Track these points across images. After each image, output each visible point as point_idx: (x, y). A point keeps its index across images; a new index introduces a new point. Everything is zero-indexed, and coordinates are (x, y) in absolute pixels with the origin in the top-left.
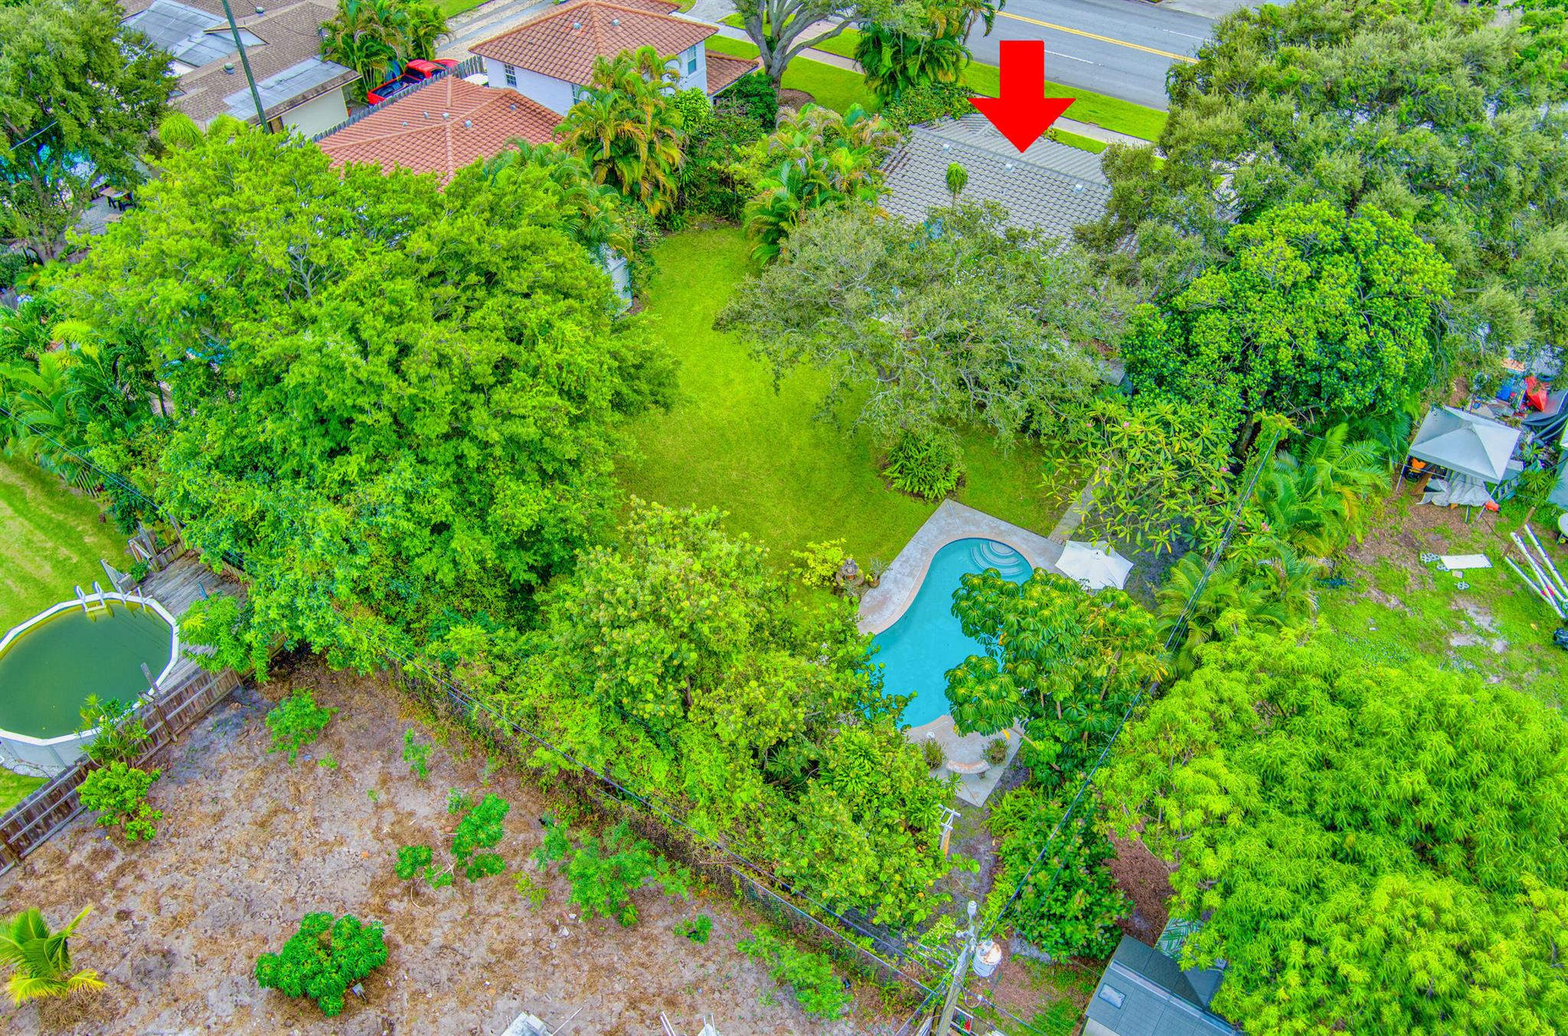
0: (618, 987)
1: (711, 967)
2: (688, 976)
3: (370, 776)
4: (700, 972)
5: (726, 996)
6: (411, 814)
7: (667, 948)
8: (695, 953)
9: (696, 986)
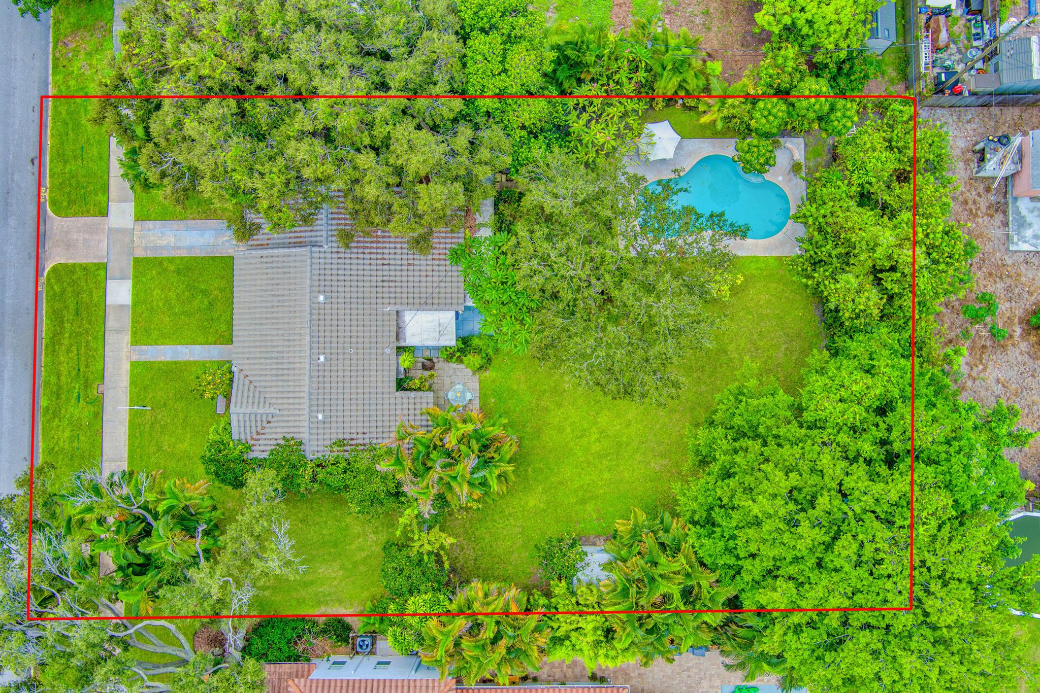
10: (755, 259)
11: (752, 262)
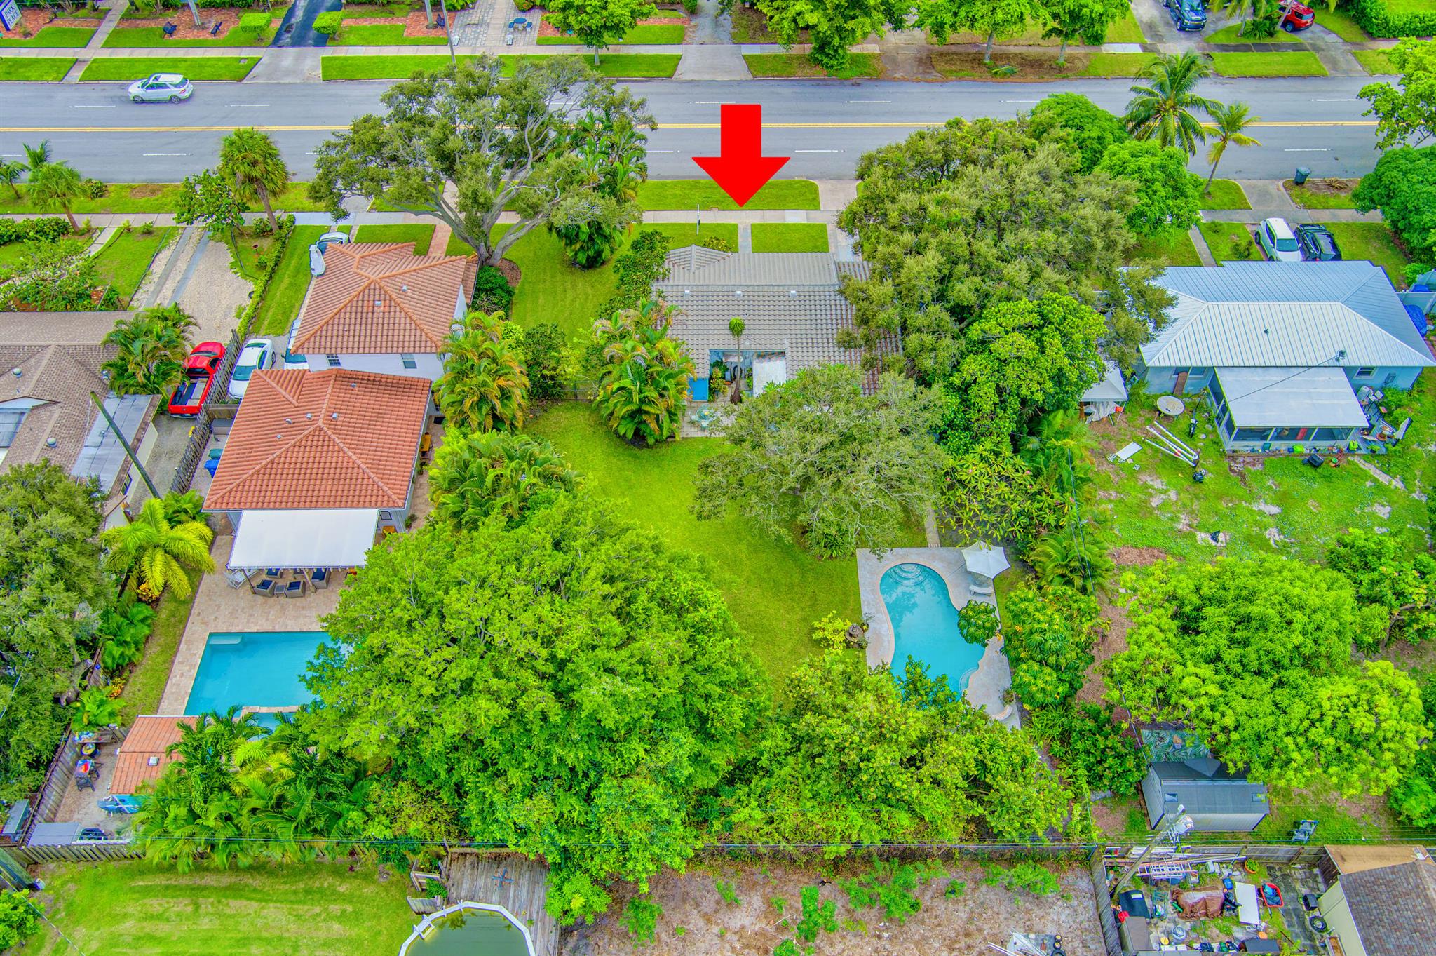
0: (937, 945)
1: (970, 903)
2: (964, 915)
3: (696, 921)
4: (967, 909)
5: (989, 912)
6: (743, 927)
7: (941, 907)
8: (957, 902)
9: (971, 919)
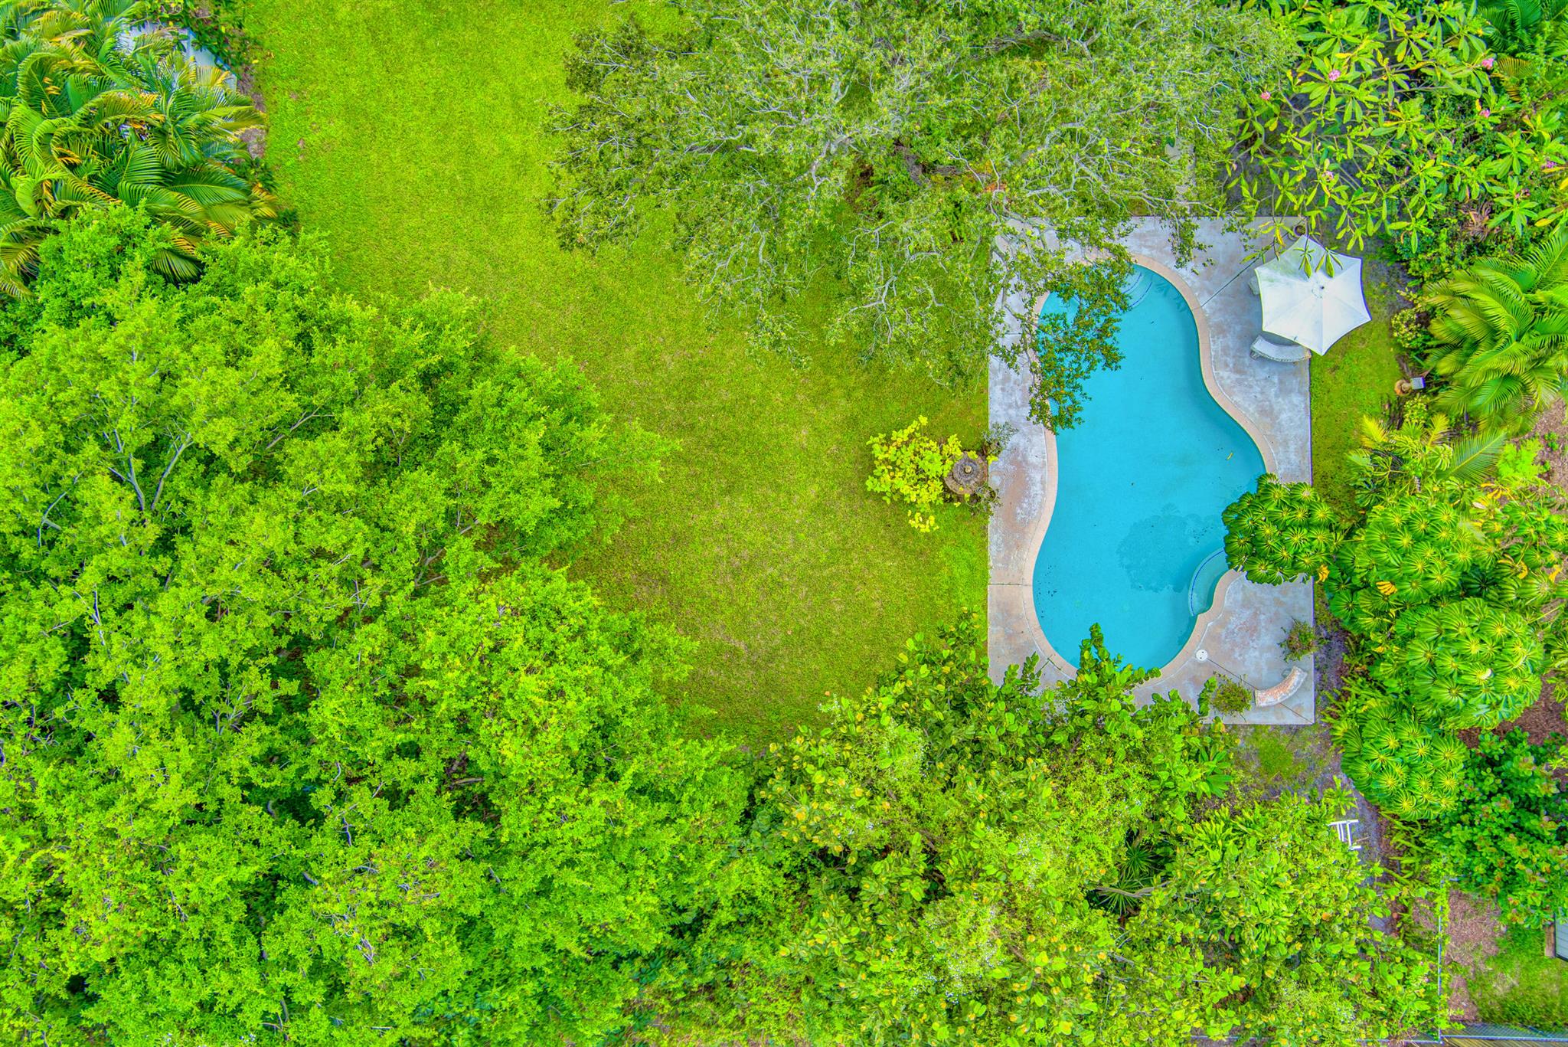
10: (979, 578)
11: (971, 567)
